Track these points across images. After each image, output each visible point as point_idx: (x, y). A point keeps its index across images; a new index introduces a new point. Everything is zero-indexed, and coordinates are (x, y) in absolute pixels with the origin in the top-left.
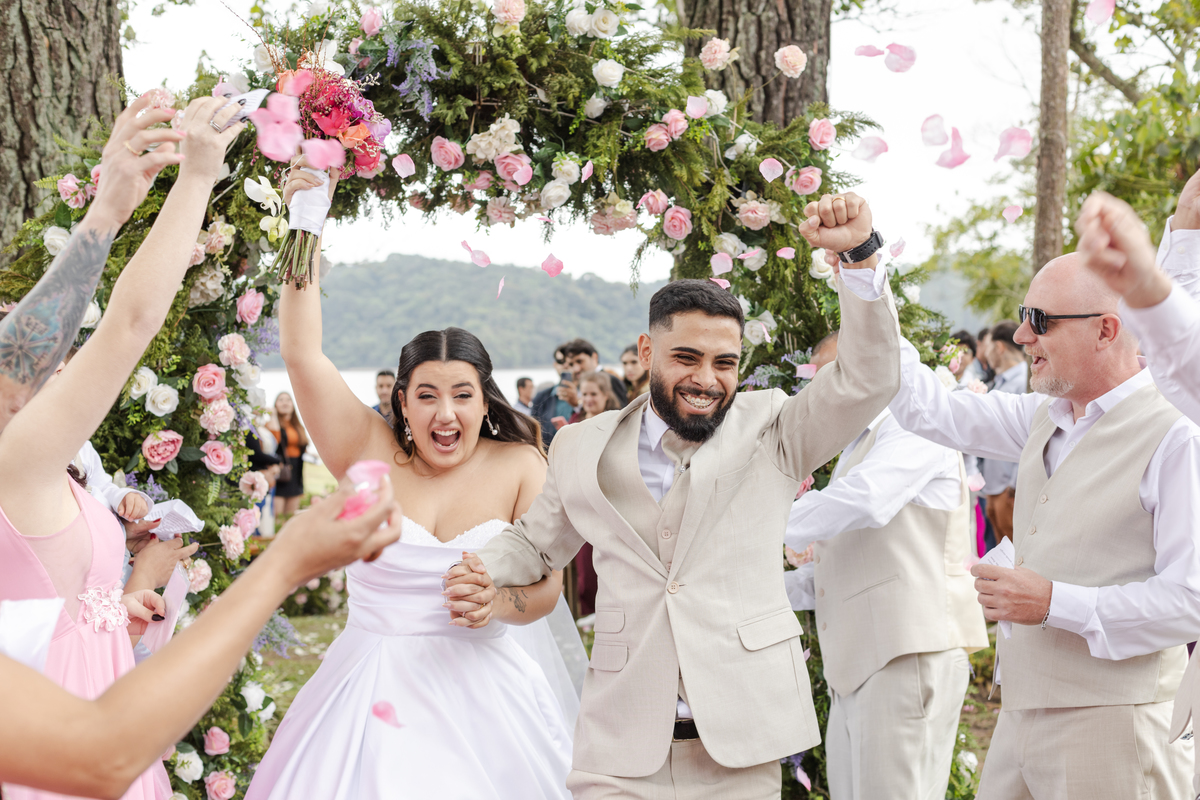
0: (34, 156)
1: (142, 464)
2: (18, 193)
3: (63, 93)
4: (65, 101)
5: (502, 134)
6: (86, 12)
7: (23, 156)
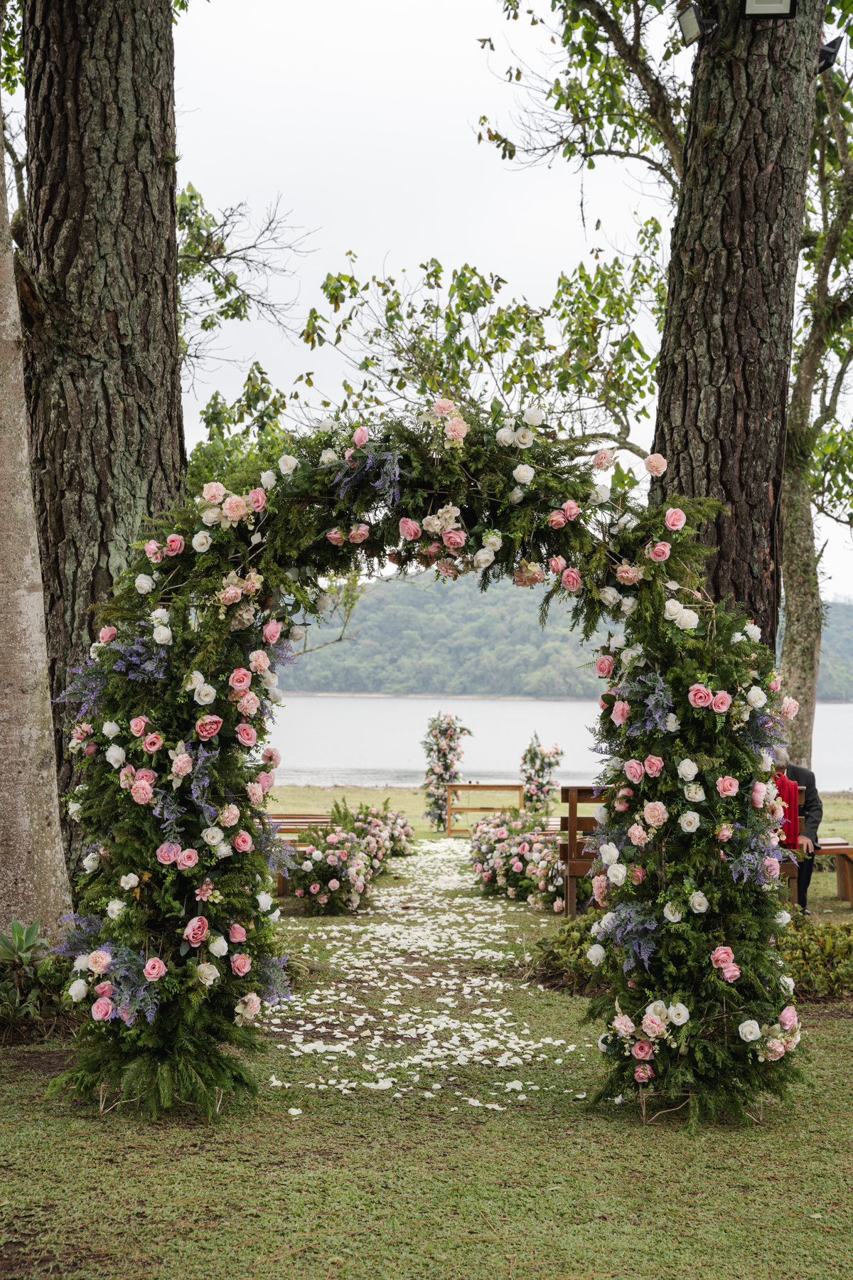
0: (110, 500)
1: (195, 736)
2: (95, 530)
3: (134, 448)
4: (135, 454)
5: (447, 516)
6: (154, 381)
7: (100, 500)
